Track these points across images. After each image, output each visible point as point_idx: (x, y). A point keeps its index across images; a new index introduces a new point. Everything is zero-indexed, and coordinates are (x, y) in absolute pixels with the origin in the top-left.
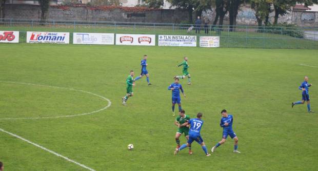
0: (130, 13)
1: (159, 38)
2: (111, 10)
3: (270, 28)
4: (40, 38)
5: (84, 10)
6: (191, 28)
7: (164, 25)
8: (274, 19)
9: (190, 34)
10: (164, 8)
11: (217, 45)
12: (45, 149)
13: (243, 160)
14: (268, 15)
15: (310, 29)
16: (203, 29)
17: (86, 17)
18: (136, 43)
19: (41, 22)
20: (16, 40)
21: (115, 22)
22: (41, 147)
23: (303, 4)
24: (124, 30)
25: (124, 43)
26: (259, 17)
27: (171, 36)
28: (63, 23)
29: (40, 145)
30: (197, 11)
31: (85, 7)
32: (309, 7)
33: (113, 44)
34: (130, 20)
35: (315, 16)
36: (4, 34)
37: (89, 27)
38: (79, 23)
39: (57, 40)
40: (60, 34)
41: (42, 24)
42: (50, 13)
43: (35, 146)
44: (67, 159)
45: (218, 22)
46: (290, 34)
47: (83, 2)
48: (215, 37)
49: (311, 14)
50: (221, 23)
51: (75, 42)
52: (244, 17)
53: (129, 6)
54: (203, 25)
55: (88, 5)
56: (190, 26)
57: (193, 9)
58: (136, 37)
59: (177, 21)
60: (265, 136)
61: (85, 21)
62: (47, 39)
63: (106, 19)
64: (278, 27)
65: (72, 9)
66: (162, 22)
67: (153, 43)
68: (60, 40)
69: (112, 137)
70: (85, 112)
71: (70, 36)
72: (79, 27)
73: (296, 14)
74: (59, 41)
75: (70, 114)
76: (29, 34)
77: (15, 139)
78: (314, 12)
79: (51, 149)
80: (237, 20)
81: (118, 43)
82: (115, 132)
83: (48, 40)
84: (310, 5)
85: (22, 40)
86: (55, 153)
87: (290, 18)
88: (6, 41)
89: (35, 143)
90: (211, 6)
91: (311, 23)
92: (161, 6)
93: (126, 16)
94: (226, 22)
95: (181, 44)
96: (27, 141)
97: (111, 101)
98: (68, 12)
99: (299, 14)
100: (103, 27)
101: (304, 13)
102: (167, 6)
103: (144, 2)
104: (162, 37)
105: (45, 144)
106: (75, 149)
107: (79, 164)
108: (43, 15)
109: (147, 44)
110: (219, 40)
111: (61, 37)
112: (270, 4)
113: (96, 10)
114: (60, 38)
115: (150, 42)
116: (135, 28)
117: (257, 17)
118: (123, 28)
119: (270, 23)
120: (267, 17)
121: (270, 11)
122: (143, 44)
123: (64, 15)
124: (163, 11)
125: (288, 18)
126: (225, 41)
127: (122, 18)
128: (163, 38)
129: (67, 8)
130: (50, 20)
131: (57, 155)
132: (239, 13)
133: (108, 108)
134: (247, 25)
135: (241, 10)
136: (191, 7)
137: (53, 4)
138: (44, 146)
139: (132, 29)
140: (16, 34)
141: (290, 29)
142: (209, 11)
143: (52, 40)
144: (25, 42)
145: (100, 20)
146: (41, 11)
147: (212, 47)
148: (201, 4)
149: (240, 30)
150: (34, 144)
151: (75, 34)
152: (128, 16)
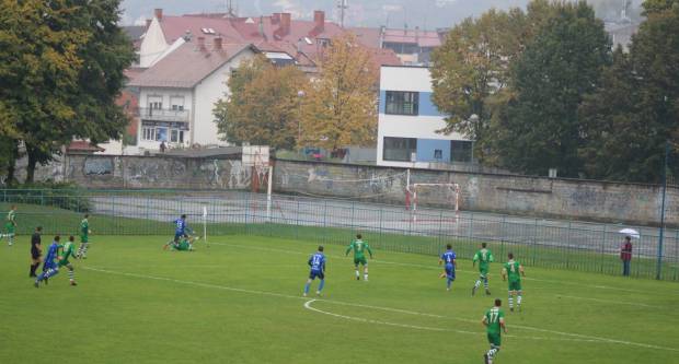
3: (19, 192)
14: (12, 164)
15: (103, 191)
23: (88, 140)
32: (100, 145)
35: (113, 164)
46: (61, 203)
49: (104, 160)
73: (73, 161)
78: (111, 157)
84: (103, 142)
87: (60, 168)
91: (104, 180)
99: (80, 160)
101: (89, 160)
120: (11, 170)
121: (17, 155)
125: (57, 169)
141: (59, 193)
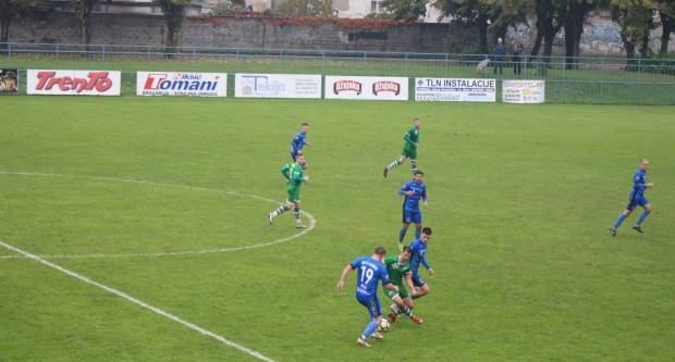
0: (354, 32)
1: (417, 85)
2: (314, 25)
4: (166, 85)
5: (258, 26)
6: (485, 63)
7: (428, 57)
8: (660, 42)
9: (482, 75)
10: (427, 20)
11: (540, 98)
12: (176, 319)
13: (595, 343)
16: (510, 64)
17: (261, 41)
18: (367, 94)
19: (167, 50)
20: (115, 90)
21: (323, 51)
22: (169, 316)
24: (343, 67)
25: (343, 95)
26: (629, 39)
27: (443, 80)
28: (213, 52)
29: (167, 312)
30: (497, 26)
31: (260, 20)
33: (320, 97)
34: (356, 48)
36: (90, 76)
37: (269, 61)
38: (248, 53)
39: (202, 88)
40: (206, 77)
41: (169, 54)
42: (186, 32)
43: (156, 313)
44: (223, 339)
45: (542, 50)
47: (255, 9)
48: (535, 82)
50: (548, 51)
51: (238, 93)
52: (597, 38)
53: (353, 17)
54: (508, 55)
55: (266, 16)
56: (482, 59)
57: (489, 22)
58: (367, 82)
59: (454, 48)
60: (641, 290)
61: (260, 49)
62: (179, 88)
63: (303, 45)
64: (669, 60)
65: (231, 23)
66: (423, 49)
67: (404, 96)
68: (208, 89)
69: (318, 295)
70: (260, 241)
71: (228, 80)
72: (248, 61)
74: (204, 90)
75: (230, 246)
76: (142, 77)
77: (112, 299)
79: (190, 320)
80: (581, 45)
81: (330, 94)
82: (324, 283)
83: (182, 90)
85: (128, 88)
86: (198, 329)
88: (94, 92)
89: (155, 306)
90: (527, 17)
92: (421, 17)
93: (347, 37)
94: (558, 50)
95: (463, 96)
96: (137, 301)
97: (316, 218)
98: (223, 30)
100: (297, 61)
102: (432, 15)
103: (385, 9)
104: (423, 83)
105: (176, 309)
106: (241, 320)
107: (248, 351)
108: (171, 36)
109: (391, 96)
110: (543, 88)
111: (210, 83)
112: (651, 11)
113: (282, 26)
114: (206, 86)
115: (397, 93)
116: (364, 63)
117: (624, 40)
118: (340, 63)
119: (651, 51)
122: (382, 96)
123: (215, 35)
124: (424, 26)
126: (555, 89)
127: (337, 41)
128: (425, 84)
129: (223, 20)
130: (186, 47)
131: (203, 331)
132: (585, 30)
133: (310, 233)
134: (603, 56)
135: (590, 24)
136: (483, 18)
137: (193, 13)
138: (174, 313)
139: (358, 65)
140: (115, 76)
142: (521, 26)
143: (191, 88)
144: (135, 93)
145: (291, 47)
146: (166, 29)
147: (528, 102)
148: (506, 12)
149: (588, 65)
150: (152, 308)
151: (239, 77)
152: (351, 38)
